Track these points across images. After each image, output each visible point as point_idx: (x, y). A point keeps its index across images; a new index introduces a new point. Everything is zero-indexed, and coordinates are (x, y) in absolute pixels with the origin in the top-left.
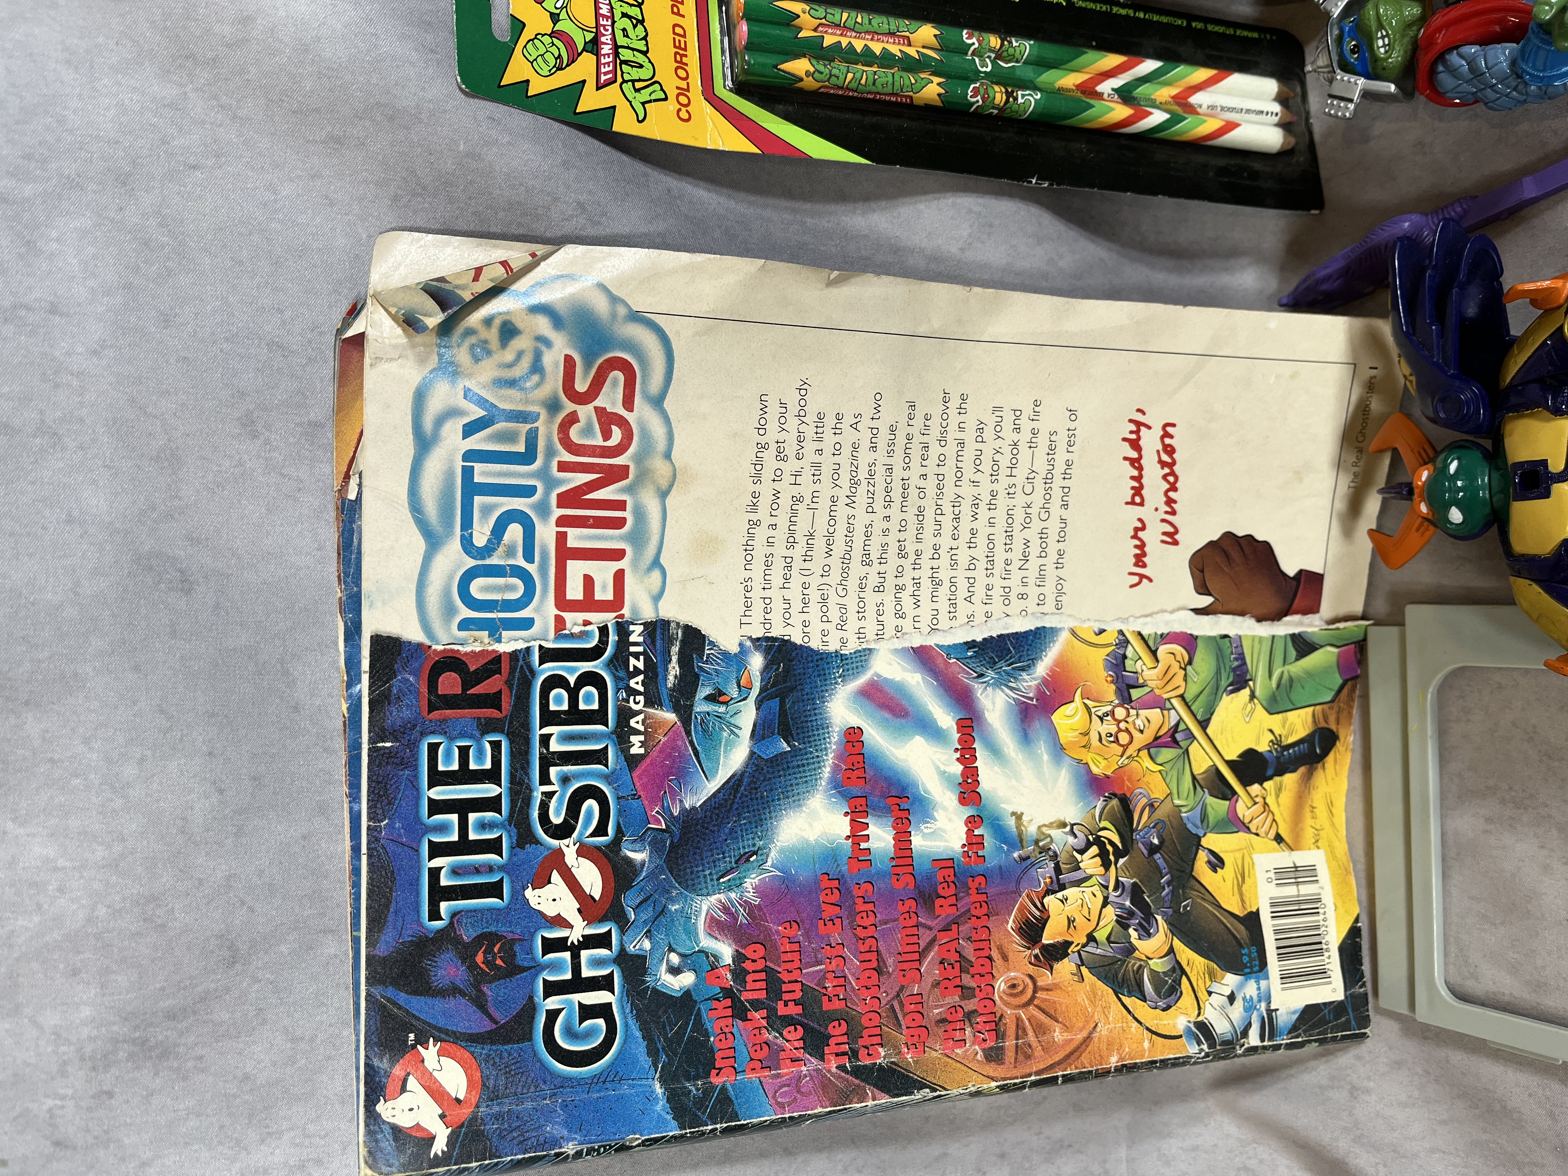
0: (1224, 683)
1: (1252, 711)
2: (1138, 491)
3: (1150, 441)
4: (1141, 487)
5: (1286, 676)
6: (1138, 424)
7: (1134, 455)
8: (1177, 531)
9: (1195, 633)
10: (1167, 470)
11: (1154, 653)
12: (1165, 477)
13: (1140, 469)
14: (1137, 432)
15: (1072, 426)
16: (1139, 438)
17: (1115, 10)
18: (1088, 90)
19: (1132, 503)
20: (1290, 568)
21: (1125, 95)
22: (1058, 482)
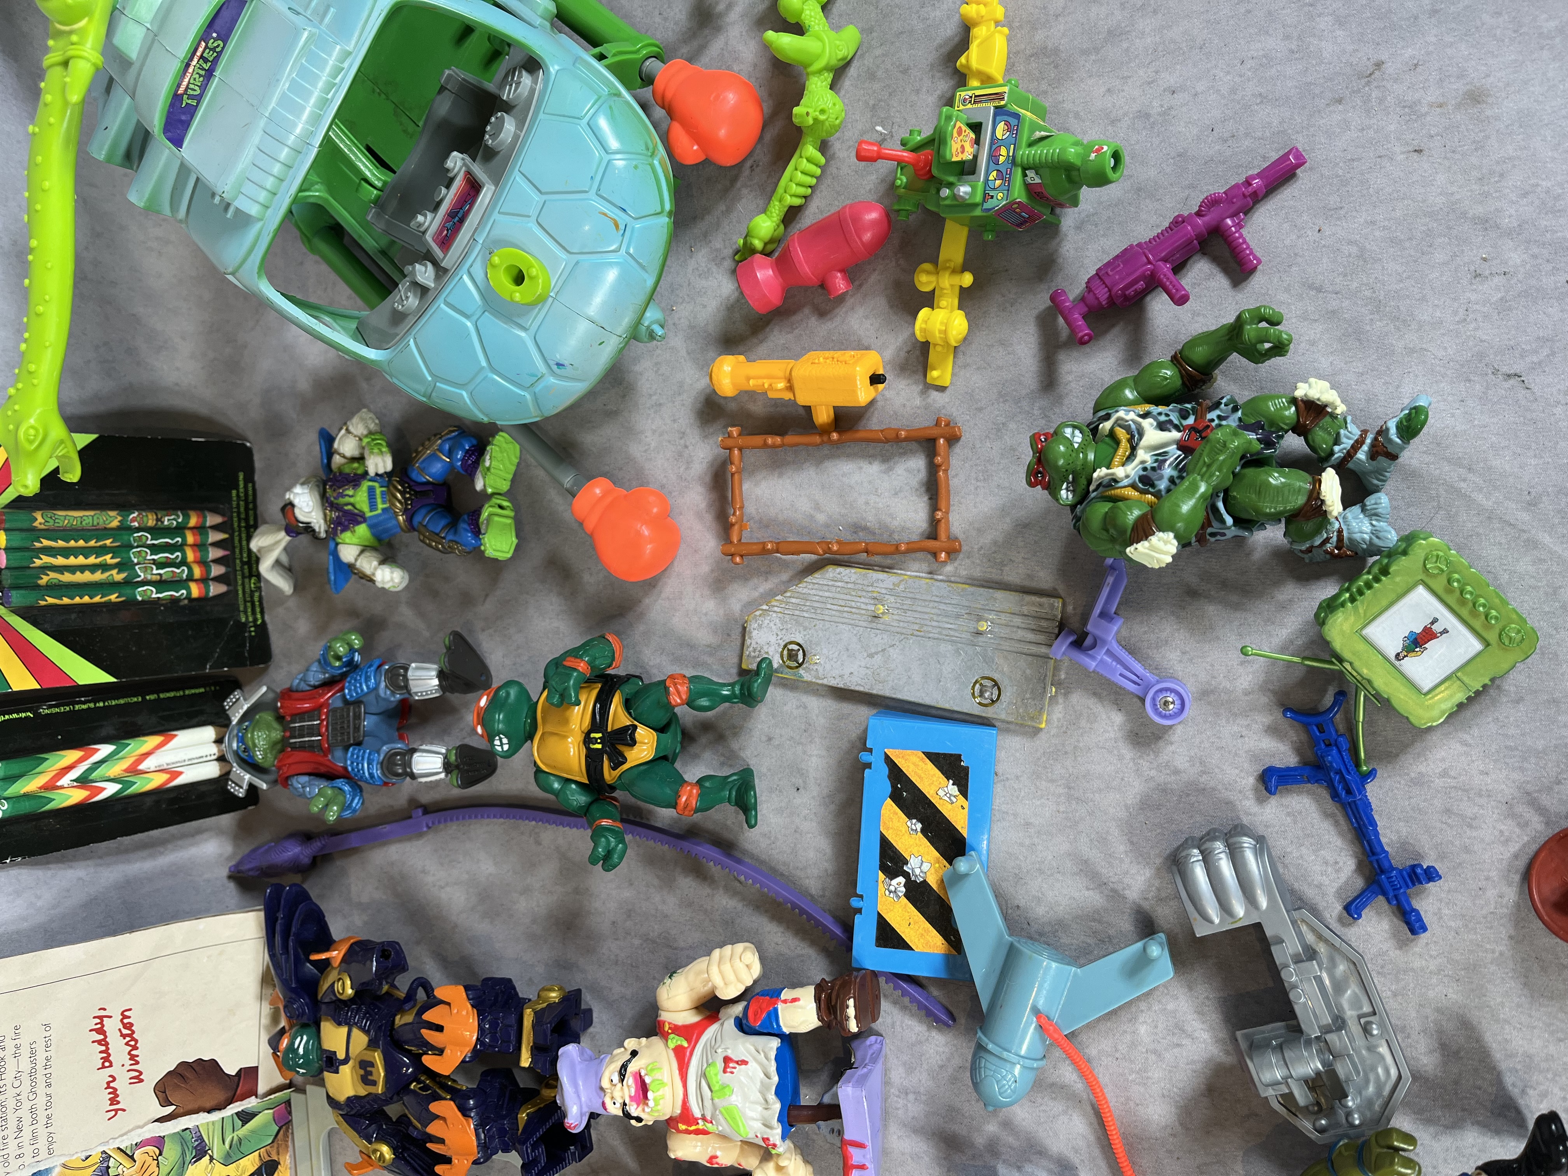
0: (188, 1158)
1: (213, 1169)
2: (106, 1059)
3: (112, 1027)
4: (109, 1055)
5: (236, 1138)
6: (101, 1018)
7: (102, 1037)
8: (141, 1073)
9: (162, 1135)
10: (128, 1039)
11: (132, 1157)
12: (127, 1044)
13: (107, 1044)
14: (102, 1023)
15: (48, 1034)
16: (103, 1026)
17: (77, 707)
18: (51, 786)
19: (103, 1067)
20: (231, 1069)
21: (83, 781)
22: (41, 1071)
